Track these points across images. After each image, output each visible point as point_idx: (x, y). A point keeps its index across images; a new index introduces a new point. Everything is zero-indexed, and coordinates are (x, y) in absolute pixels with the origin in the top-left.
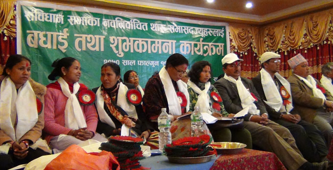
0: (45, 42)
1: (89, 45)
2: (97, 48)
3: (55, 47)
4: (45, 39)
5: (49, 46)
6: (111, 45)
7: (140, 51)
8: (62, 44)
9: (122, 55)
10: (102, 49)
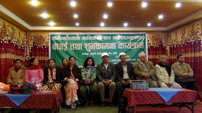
0: (59, 48)
1: (76, 48)
2: (79, 49)
3: (62, 49)
4: (59, 46)
5: (60, 49)
6: (85, 47)
7: (98, 49)
8: (65, 48)
9: (90, 51)
10: (81, 49)
